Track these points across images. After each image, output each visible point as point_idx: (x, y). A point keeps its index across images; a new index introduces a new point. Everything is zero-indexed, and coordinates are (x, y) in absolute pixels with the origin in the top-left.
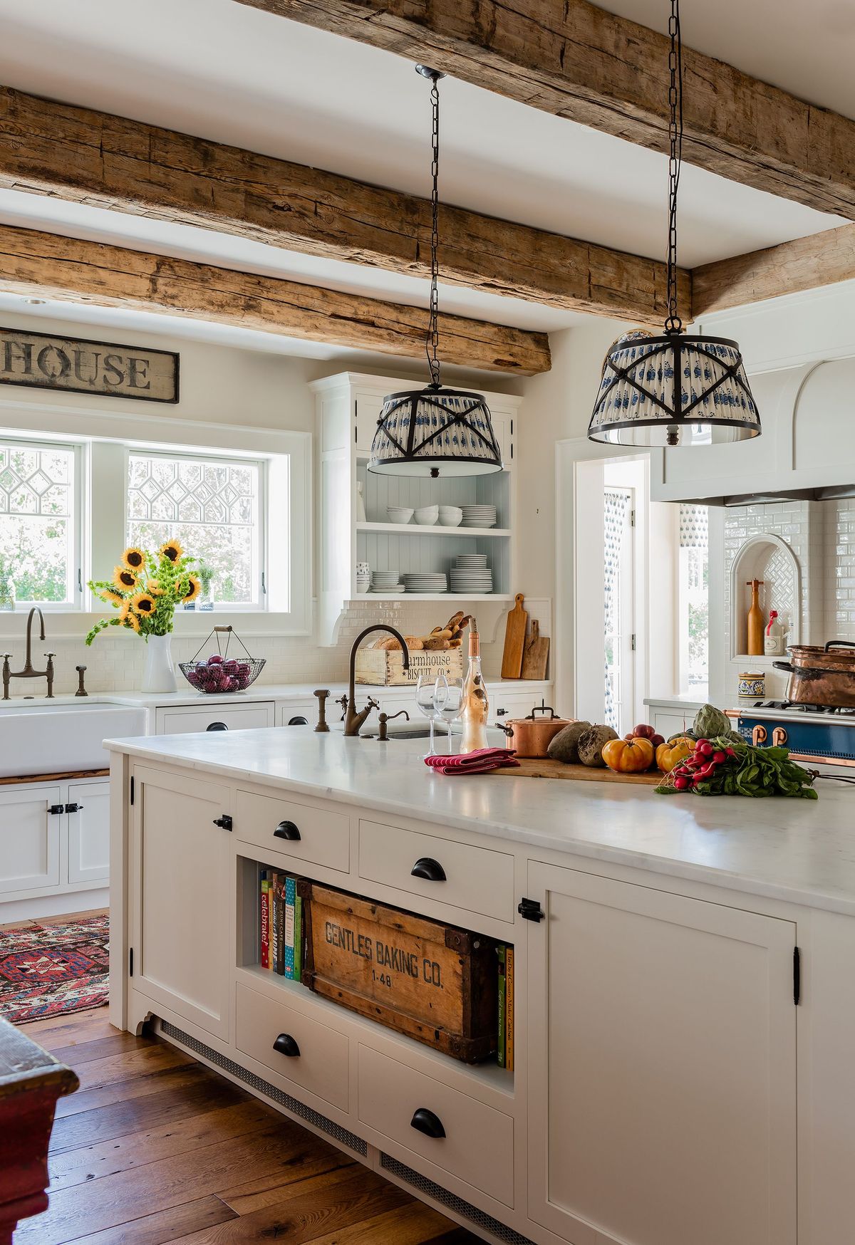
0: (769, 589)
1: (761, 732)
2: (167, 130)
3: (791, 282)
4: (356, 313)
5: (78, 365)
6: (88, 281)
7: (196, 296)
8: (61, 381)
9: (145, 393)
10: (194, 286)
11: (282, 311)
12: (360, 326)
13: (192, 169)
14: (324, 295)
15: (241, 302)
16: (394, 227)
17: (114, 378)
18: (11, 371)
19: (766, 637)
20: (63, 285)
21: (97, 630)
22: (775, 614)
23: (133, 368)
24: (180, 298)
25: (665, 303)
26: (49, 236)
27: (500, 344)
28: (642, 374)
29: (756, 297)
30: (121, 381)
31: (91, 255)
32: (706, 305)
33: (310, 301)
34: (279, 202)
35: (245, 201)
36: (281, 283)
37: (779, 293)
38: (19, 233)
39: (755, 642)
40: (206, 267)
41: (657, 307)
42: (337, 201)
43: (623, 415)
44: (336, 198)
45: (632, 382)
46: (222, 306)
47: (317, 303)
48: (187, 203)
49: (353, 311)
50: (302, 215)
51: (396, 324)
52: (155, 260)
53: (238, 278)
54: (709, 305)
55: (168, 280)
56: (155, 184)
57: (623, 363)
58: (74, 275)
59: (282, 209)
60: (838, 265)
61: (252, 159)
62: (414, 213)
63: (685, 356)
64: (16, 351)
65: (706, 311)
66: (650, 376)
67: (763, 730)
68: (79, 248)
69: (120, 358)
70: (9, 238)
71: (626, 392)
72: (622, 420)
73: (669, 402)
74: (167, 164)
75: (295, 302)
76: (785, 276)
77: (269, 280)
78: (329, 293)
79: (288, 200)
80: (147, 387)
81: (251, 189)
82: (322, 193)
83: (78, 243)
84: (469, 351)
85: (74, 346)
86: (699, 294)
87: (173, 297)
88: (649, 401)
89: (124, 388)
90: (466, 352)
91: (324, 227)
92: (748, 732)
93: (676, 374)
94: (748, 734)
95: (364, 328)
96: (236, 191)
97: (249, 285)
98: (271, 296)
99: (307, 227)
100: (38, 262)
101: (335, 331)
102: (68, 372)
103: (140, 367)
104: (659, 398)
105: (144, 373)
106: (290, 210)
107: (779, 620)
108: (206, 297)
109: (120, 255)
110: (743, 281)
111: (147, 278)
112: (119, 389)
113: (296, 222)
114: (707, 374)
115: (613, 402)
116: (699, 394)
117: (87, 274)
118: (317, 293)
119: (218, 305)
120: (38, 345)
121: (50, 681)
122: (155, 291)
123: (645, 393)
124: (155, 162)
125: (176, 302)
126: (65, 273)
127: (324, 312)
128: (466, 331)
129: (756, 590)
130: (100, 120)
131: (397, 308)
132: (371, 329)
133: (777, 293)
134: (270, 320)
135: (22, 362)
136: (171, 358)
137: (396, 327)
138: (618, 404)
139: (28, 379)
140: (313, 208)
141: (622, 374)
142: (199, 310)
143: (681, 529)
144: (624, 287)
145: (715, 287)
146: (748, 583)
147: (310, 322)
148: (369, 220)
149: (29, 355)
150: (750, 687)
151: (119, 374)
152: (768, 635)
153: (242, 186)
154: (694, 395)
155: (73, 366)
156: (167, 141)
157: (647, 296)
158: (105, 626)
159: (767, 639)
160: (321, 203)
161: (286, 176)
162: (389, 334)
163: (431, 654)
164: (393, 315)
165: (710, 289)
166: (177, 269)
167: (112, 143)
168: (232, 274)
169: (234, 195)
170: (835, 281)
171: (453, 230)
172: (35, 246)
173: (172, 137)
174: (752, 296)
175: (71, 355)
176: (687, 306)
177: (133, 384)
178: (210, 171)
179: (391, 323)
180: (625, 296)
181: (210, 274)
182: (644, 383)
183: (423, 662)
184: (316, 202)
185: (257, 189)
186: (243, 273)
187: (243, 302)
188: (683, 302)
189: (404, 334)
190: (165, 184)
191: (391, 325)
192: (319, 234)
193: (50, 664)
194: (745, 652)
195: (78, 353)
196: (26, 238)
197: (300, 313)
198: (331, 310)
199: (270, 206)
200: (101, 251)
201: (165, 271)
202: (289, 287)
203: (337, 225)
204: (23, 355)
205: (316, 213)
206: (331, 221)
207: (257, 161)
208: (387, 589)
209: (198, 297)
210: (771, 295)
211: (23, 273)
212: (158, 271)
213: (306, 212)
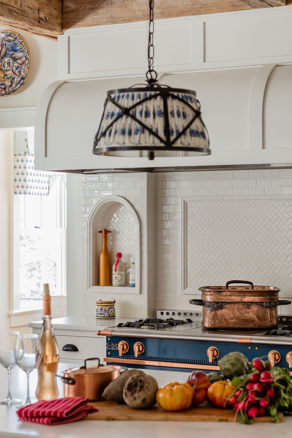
0: (114, 236)
1: (125, 346)
3: (140, 13)
19: (114, 272)
22: (120, 255)
25: (45, 18)
28: (141, 113)
29: (114, 20)
32: (74, 22)
37: (131, 20)
39: (105, 275)
41: (40, 21)
43: (128, 141)
45: (134, 117)
54: (77, 22)
57: (126, 103)
60: (176, 5)
63: (170, 101)
65: (74, 26)
66: (147, 115)
67: (126, 344)
71: (130, 125)
72: (128, 144)
73: (161, 134)
76: (136, 8)
86: (68, 12)
88: (147, 132)
92: (115, 346)
93: (165, 114)
94: (115, 347)
104: (154, 130)
107: (123, 259)
110: (103, 7)
114: (185, 116)
115: (119, 131)
116: (181, 130)
123: (144, 127)
129: (106, 237)
133: (130, 20)
138: (123, 132)
141: (126, 112)
143: (15, 180)
144: (19, 4)
145: (81, 9)
146: (100, 232)
150: (106, 311)
152: (116, 270)
154: (177, 131)
157: (34, 12)
159: (115, 275)
165: (77, 10)
170: (173, 17)
174: (111, 19)
176: (59, 21)
180: (19, 12)
182: (143, 119)
188: (57, 18)
194: (97, 283)
210: (125, 21)
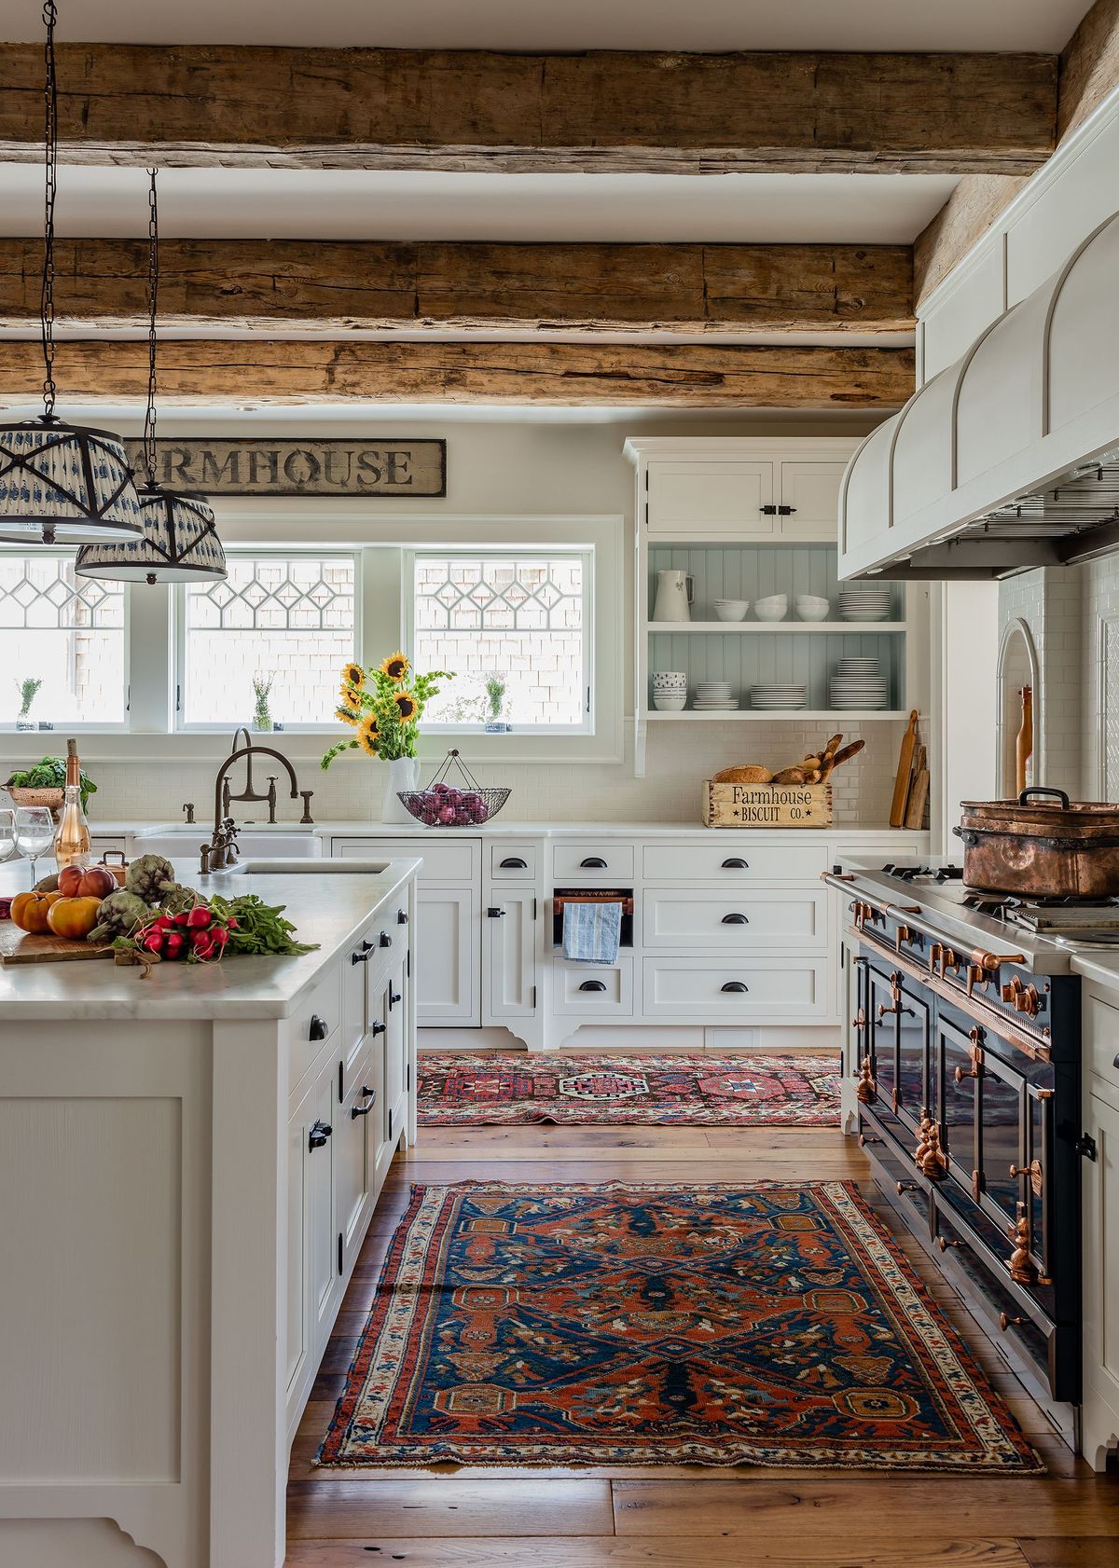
2: (93, 239)
4: (600, 366)
5: (328, 467)
6: (256, 383)
7: (382, 379)
8: (309, 487)
9: (407, 488)
10: (380, 369)
11: (495, 380)
12: (605, 382)
13: (122, 272)
14: (554, 351)
15: (441, 377)
16: (382, 283)
17: (368, 476)
18: (256, 482)
20: (227, 392)
21: (333, 753)
23: (391, 463)
24: (363, 385)
25: (856, 300)
26: (213, 343)
27: (839, 373)
30: (378, 479)
31: (259, 355)
33: (533, 361)
34: (227, 286)
35: (187, 293)
36: (493, 346)
38: (183, 346)
40: (395, 345)
41: (840, 309)
42: (302, 270)
44: (301, 267)
46: (416, 385)
47: (543, 362)
48: (117, 309)
49: (596, 364)
50: (256, 295)
51: (662, 371)
52: (333, 348)
53: (435, 351)
55: (349, 367)
56: (81, 296)
58: (240, 379)
59: (231, 292)
61: (193, 247)
62: (409, 262)
64: (261, 460)
68: (244, 350)
69: (376, 454)
70: (172, 353)
74: (95, 274)
75: (513, 366)
77: (477, 346)
78: (561, 348)
79: (239, 282)
80: (409, 482)
81: (192, 279)
82: (281, 265)
83: (244, 345)
84: (783, 390)
85: (324, 447)
86: (917, 277)
87: (354, 385)
89: (382, 485)
90: (777, 392)
91: (286, 302)
95: (612, 383)
96: (177, 284)
97: (450, 356)
98: (479, 363)
99: (263, 306)
100: (201, 372)
101: (569, 392)
102: (317, 476)
103: (400, 460)
105: (404, 467)
106: (241, 292)
108: (396, 378)
109: (291, 349)
110: (935, 254)
111: (323, 369)
112: (375, 488)
113: (249, 303)
117: (254, 375)
118: (543, 351)
119: (412, 386)
120: (284, 451)
121: (272, 806)
122: (332, 381)
124: (81, 275)
125: (357, 390)
126: (229, 379)
127: (554, 372)
128: (779, 364)
129: (1027, 702)
130: (21, 246)
131: (667, 350)
132: (623, 383)
134: (479, 392)
135: (268, 471)
136: (437, 446)
137: (662, 375)
139: (274, 489)
140: (271, 284)
142: (388, 395)
144: (773, 292)
145: (923, 266)
146: (1020, 692)
147: (533, 387)
148: (347, 283)
149: (274, 463)
151: (376, 471)
153: (182, 278)
155: (323, 469)
156: (94, 250)
157: (819, 297)
158: (342, 748)
160: (279, 277)
161: (236, 256)
162: (650, 386)
163: (779, 789)
164: (657, 360)
165: (921, 269)
166: (359, 353)
167: (34, 266)
168: (428, 347)
169: (172, 290)
171: (469, 270)
172: (198, 356)
173: (98, 245)
175: (320, 457)
176: (902, 298)
177: (392, 480)
178: (142, 270)
179: (654, 372)
180: (775, 304)
181: (399, 351)
183: (771, 799)
184: (273, 276)
185: (200, 277)
186: (443, 343)
187: (443, 376)
188: (893, 294)
189: (678, 382)
190: (93, 295)
191: (653, 373)
192: (279, 311)
193: (272, 788)
195: (328, 454)
196: (189, 349)
197: (520, 379)
198: (563, 368)
199: (217, 292)
200: (269, 348)
201: (346, 357)
202: (503, 349)
203: (301, 297)
204: (268, 464)
205: (274, 288)
206: (293, 294)
207: (199, 247)
208: (711, 706)
209: (385, 380)
211: (186, 386)
212: (336, 359)
213: (261, 290)
